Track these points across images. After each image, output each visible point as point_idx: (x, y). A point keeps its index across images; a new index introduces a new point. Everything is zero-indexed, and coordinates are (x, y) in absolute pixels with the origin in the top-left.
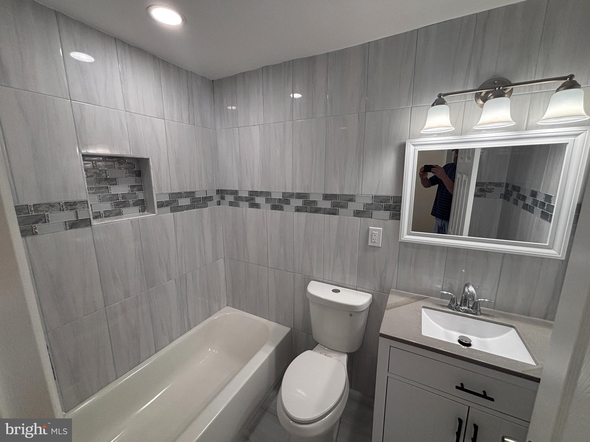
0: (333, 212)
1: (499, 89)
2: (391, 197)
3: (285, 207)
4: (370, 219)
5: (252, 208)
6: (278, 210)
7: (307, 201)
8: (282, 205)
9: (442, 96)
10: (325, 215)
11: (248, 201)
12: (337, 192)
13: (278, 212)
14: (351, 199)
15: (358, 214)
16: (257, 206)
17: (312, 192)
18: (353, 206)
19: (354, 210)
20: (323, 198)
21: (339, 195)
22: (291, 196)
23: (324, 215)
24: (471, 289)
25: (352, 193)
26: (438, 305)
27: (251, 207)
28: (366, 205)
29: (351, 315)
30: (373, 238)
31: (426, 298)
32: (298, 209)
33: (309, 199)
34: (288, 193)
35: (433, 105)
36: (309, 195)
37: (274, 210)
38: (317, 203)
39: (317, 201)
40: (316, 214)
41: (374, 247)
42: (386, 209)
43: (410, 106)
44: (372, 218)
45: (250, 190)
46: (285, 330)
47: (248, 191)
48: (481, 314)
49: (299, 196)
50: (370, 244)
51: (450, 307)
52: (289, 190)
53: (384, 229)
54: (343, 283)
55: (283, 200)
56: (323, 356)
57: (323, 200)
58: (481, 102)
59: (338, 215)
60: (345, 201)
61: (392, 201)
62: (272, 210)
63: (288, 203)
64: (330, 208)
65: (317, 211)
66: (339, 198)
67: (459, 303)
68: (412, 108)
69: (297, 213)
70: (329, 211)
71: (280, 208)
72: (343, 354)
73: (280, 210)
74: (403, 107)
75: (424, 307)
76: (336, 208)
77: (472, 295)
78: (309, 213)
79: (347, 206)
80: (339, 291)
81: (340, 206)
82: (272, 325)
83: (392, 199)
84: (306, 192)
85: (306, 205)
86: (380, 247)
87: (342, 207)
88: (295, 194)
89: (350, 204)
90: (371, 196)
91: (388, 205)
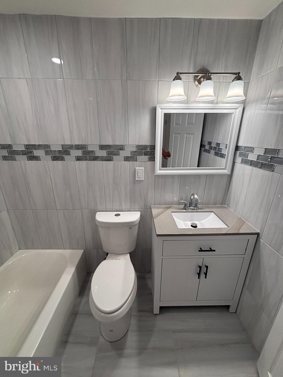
0: (108, 159)
1: (208, 75)
2: (149, 146)
3: (66, 157)
4: (135, 162)
5: (32, 160)
6: (59, 160)
7: (86, 151)
8: (63, 156)
9: (179, 74)
10: (103, 162)
11: (25, 154)
12: (110, 143)
13: (60, 163)
14: (122, 148)
15: (127, 159)
16: (37, 158)
17: (90, 143)
18: (123, 154)
19: (124, 157)
20: (100, 148)
21: (112, 145)
22: (70, 148)
23: (101, 162)
24: (196, 196)
25: (122, 144)
26: (178, 209)
27: (30, 160)
28: (132, 152)
29: (131, 228)
30: (138, 175)
31: (171, 207)
32: (79, 158)
33: (87, 149)
34: (67, 145)
35: (174, 80)
36: (87, 146)
37: (55, 160)
38: (95, 153)
39: (94, 151)
40: (95, 161)
41: (139, 181)
42: (145, 154)
43: (157, 79)
44: (137, 161)
45: (27, 144)
46: (79, 253)
47: (24, 145)
48: (199, 209)
49: (78, 147)
50: (137, 179)
51: (184, 209)
52: (68, 142)
53: (145, 168)
54: (120, 208)
55: (63, 151)
56: (114, 261)
57: (100, 150)
58: (197, 83)
59: (113, 161)
60: (117, 150)
61: (149, 149)
62: (53, 161)
63: (68, 154)
64: (106, 156)
65: (96, 159)
66: (112, 147)
67: (188, 206)
68: (159, 81)
69: (78, 162)
70: (105, 159)
71: (61, 159)
72: (127, 254)
73: (61, 160)
74: (153, 80)
75: (172, 212)
76: (111, 156)
77: (197, 200)
78: (89, 161)
79: (119, 154)
80: (119, 215)
81: (114, 154)
82: (67, 252)
83: (149, 147)
84: (84, 144)
85: (85, 155)
86: (143, 181)
87: (115, 155)
88: (74, 146)
89: (121, 152)
90: (135, 145)
91: (147, 152)
